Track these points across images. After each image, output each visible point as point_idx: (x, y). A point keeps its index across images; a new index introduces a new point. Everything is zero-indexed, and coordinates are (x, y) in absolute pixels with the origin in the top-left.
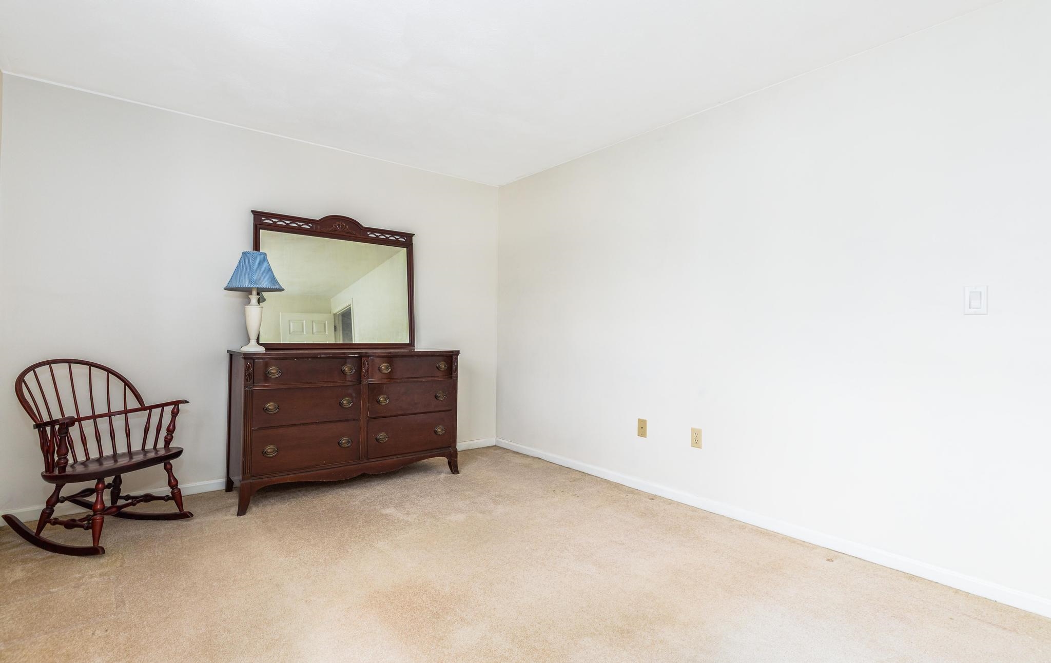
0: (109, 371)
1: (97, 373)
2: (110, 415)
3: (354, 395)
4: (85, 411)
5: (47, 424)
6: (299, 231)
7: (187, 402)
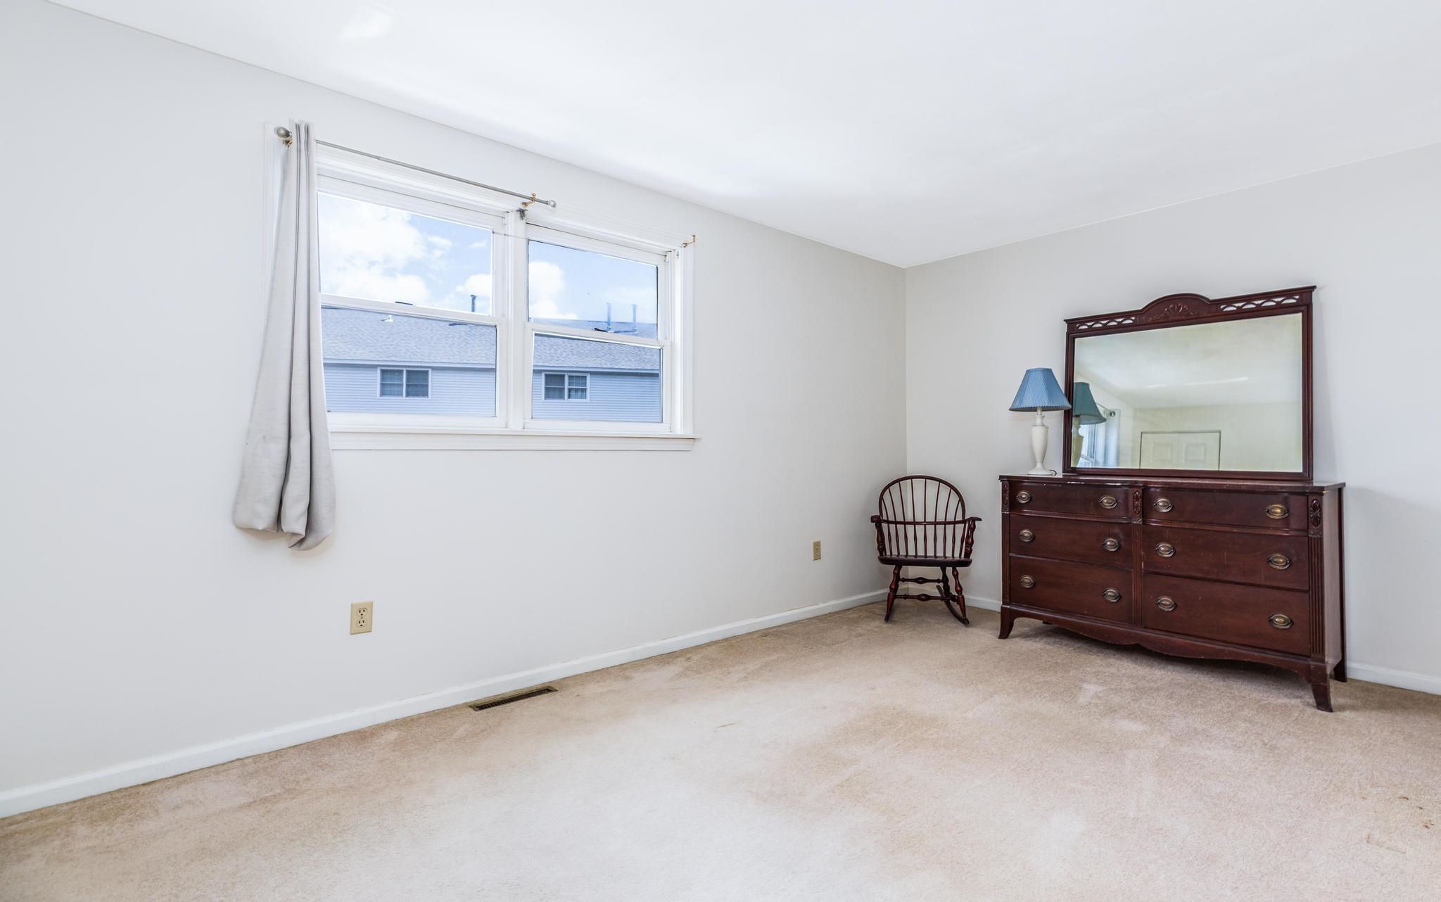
0: (952, 487)
1: (944, 488)
2: (935, 523)
3: (1121, 536)
4: (920, 518)
5: (892, 522)
6: (1121, 329)
7: (980, 520)
